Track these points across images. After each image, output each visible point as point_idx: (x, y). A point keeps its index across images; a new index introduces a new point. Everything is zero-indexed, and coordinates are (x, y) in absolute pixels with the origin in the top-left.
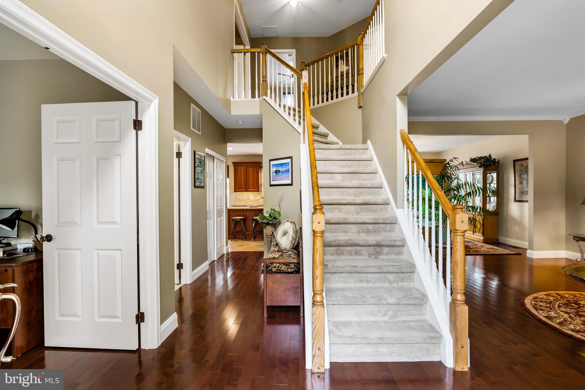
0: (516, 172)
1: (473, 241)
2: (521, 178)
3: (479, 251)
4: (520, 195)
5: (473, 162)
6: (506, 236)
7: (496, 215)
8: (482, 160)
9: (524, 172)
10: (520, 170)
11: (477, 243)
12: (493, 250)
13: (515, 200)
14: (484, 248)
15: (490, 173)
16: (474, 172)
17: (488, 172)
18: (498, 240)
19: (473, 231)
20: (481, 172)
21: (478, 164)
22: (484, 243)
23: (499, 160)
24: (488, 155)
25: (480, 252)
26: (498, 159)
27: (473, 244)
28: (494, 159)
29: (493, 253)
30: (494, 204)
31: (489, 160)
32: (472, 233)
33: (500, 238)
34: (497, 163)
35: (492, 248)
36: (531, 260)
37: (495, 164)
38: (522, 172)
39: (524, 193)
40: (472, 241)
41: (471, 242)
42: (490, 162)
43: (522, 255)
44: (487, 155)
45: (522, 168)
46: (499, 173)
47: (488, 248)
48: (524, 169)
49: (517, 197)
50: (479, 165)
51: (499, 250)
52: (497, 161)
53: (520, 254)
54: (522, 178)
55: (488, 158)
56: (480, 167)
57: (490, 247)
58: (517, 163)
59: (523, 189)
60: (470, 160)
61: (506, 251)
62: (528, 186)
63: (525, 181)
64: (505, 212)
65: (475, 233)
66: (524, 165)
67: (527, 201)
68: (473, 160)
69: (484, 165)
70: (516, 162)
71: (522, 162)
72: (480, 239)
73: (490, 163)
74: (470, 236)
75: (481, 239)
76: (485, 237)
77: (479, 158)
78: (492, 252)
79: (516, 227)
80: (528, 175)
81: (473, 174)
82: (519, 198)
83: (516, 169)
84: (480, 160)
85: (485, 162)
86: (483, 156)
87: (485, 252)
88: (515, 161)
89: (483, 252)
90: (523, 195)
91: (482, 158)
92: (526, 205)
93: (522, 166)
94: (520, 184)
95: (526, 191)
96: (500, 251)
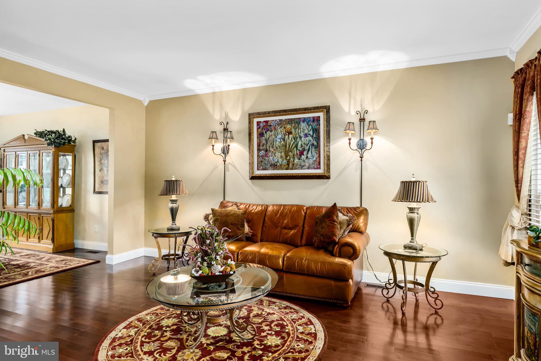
0: (96, 155)
1: (38, 253)
2: (101, 164)
3: (43, 270)
4: (100, 185)
5: (40, 137)
6: (83, 239)
7: (71, 212)
8: (52, 135)
9: (104, 156)
10: (100, 154)
11: (42, 255)
12: (64, 262)
13: (95, 192)
14: (51, 262)
15: (64, 155)
16: (41, 152)
17: (62, 153)
18: (74, 244)
19: (39, 238)
20: (52, 153)
21: (46, 140)
22: (54, 253)
23: (76, 139)
24: (62, 130)
25: (44, 272)
26: (74, 136)
27: (37, 257)
28: (69, 137)
29: (64, 268)
30: (69, 198)
31: (62, 136)
32: (37, 240)
33: (75, 241)
34: (73, 143)
35: (63, 260)
36: (111, 266)
37: (71, 143)
38: (103, 156)
39: (105, 183)
40: (36, 253)
41: (34, 255)
42: (63, 139)
43: (100, 263)
44: (60, 130)
45: (102, 151)
46: (75, 155)
47: (57, 262)
48: (105, 153)
49: (96, 188)
50: (48, 142)
51: (73, 260)
52: (73, 139)
53: (98, 262)
54: (103, 164)
55: (61, 134)
56: (49, 144)
57: (61, 259)
58: (97, 145)
59: (103, 177)
60: (35, 133)
61: (83, 261)
62: (108, 173)
63: (106, 168)
64: (83, 207)
65: (42, 240)
66: (105, 148)
67: (107, 193)
68: (41, 134)
69: (55, 142)
70: (95, 144)
71: (103, 143)
72: (48, 247)
73: (63, 141)
74: (34, 245)
75: (50, 248)
76: (55, 245)
77: (48, 132)
78: (62, 267)
79: (95, 226)
80: (108, 160)
81: (39, 154)
82: (99, 189)
83: (96, 152)
84: (49, 135)
85: (57, 138)
86: (54, 129)
87: (52, 269)
88: (95, 142)
89: (49, 270)
90: (104, 185)
91: (52, 132)
92: (106, 197)
93: (103, 148)
94: (100, 171)
95: (106, 181)
96: (74, 262)
